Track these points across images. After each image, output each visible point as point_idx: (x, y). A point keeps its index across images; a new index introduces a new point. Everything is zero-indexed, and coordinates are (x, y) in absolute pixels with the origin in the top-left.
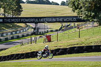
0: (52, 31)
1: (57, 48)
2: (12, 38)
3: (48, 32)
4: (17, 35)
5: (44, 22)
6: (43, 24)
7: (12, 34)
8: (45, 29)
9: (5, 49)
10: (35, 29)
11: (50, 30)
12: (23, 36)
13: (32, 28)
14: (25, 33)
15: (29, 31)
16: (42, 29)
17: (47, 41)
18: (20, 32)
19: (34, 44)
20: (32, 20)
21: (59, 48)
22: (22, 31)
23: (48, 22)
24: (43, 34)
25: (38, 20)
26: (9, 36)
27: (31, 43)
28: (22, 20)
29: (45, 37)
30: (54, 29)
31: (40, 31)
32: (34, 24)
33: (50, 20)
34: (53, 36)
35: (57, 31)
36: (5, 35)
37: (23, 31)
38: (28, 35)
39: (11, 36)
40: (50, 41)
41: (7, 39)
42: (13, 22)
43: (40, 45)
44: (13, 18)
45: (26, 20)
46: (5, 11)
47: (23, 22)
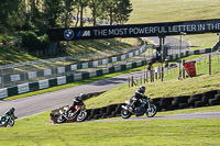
0: (197, 52)
1: (209, 89)
2: (112, 70)
3: (188, 54)
4: (122, 63)
5: (178, 34)
6: (178, 37)
7: (110, 61)
8: (181, 48)
9: (98, 94)
10: (159, 49)
11: (192, 50)
12: (134, 65)
13: (154, 47)
14: (138, 59)
15: (146, 53)
16: (176, 48)
17: (186, 74)
18: (127, 57)
19: (157, 82)
20: (153, 30)
21: (215, 88)
22: (131, 54)
23: (188, 33)
24: (177, 60)
25: (167, 29)
26: (105, 66)
27: (152, 80)
28: (131, 30)
29: (182, 67)
30: (202, 49)
31: (170, 52)
32: (157, 39)
33: (193, 28)
34: (201, 62)
35: (208, 51)
36: (95, 63)
37: (134, 55)
38: (144, 63)
39: (110, 65)
40: (193, 74)
41: (100, 73)
42: (113, 36)
43: (171, 83)
44: (111, 27)
45: (140, 31)
46: (94, 13)
47: (132, 35)
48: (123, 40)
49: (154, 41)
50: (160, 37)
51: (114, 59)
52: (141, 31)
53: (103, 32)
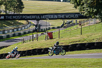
0: (53, 28)
2: (14, 35)
3: (49, 29)
4: (19, 32)
5: (45, 19)
6: (45, 21)
7: (13, 31)
9: (7, 46)
10: (36, 26)
11: (51, 27)
12: (25, 33)
13: (34, 25)
14: (27, 31)
15: (31, 28)
17: (48, 38)
18: (22, 29)
19: (35, 41)
20: (34, 17)
23: (50, 19)
24: (45, 31)
25: (40, 17)
26: (11, 33)
27: (33, 40)
28: (24, 17)
29: (47, 34)
30: (56, 26)
31: (41, 28)
33: (52, 17)
34: (55, 33)
35: (58, 27)
37: (25, 28)
38: (29, 32)
39: (13, 33)
40: (51, 38)
42: (15, 19)
43: (42, 42)
44: (14, 15)
46: (6, 8)
47: (24, 19)
48: (19, 21)
49: (34, 22)
50: (37, 20)
51: (15, 30)
52: (28, 17)
53: (10, 17)
